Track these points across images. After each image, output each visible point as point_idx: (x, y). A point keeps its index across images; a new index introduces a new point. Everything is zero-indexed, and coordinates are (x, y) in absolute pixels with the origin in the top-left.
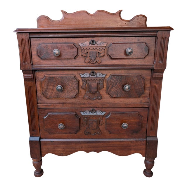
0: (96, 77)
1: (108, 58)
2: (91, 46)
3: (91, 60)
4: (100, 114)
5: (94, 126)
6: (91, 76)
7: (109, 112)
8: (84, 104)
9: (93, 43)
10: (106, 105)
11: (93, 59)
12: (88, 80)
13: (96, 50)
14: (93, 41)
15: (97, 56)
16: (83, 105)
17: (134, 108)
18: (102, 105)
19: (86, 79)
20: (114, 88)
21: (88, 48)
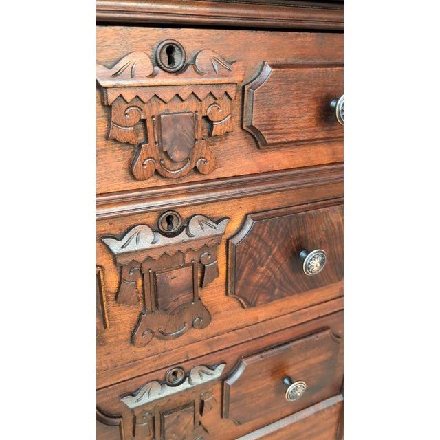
0: (187, 238)
1: (244, 142)
2: (163, 79)
3: (167, 163)
4: (207, 378)
5: (185, 428)
6: (162, 241)
7: (235, 358)
8: (134, 362)
9: (171, 61)
10: (226, 338)
11: (177, 155)
12: (149, 259)
13: (192, 106)
14: (170, 50)
15: (199, 136)
16: (131, 367)
17: (319, 318)
18: (209, 344)
19: (140, 258)
20: (263, 269)
21: (145, 96)
